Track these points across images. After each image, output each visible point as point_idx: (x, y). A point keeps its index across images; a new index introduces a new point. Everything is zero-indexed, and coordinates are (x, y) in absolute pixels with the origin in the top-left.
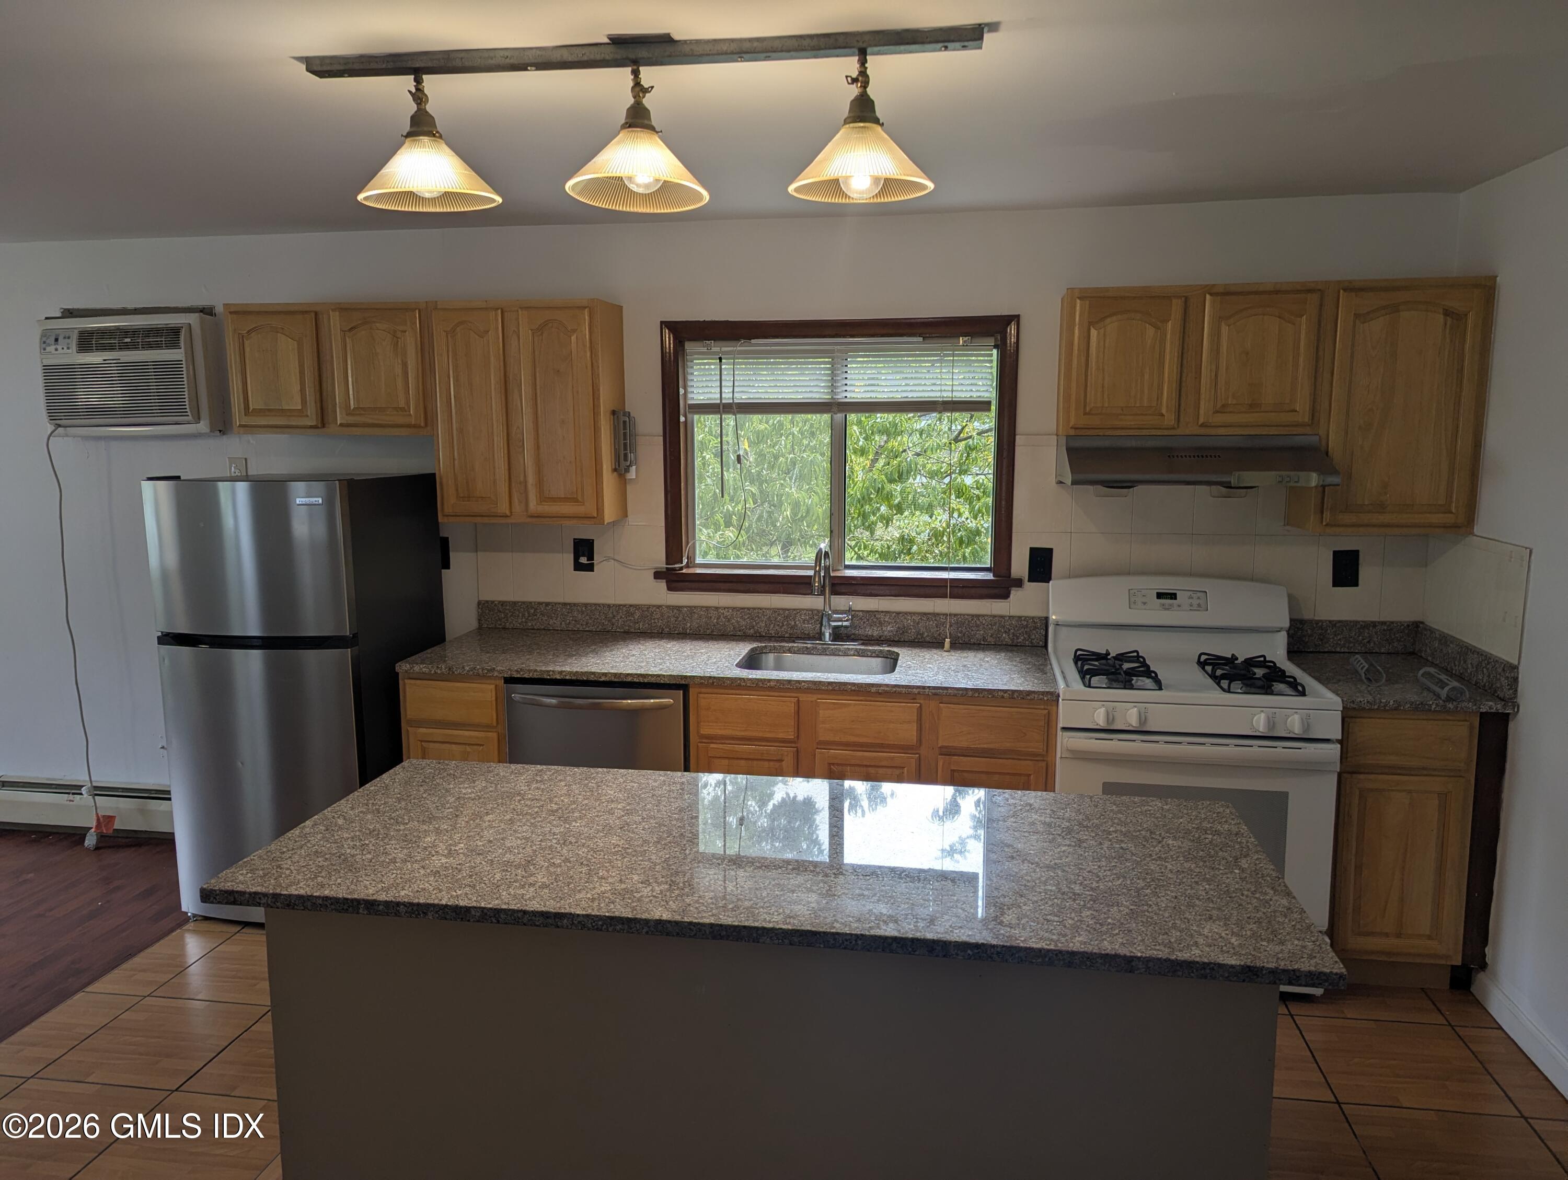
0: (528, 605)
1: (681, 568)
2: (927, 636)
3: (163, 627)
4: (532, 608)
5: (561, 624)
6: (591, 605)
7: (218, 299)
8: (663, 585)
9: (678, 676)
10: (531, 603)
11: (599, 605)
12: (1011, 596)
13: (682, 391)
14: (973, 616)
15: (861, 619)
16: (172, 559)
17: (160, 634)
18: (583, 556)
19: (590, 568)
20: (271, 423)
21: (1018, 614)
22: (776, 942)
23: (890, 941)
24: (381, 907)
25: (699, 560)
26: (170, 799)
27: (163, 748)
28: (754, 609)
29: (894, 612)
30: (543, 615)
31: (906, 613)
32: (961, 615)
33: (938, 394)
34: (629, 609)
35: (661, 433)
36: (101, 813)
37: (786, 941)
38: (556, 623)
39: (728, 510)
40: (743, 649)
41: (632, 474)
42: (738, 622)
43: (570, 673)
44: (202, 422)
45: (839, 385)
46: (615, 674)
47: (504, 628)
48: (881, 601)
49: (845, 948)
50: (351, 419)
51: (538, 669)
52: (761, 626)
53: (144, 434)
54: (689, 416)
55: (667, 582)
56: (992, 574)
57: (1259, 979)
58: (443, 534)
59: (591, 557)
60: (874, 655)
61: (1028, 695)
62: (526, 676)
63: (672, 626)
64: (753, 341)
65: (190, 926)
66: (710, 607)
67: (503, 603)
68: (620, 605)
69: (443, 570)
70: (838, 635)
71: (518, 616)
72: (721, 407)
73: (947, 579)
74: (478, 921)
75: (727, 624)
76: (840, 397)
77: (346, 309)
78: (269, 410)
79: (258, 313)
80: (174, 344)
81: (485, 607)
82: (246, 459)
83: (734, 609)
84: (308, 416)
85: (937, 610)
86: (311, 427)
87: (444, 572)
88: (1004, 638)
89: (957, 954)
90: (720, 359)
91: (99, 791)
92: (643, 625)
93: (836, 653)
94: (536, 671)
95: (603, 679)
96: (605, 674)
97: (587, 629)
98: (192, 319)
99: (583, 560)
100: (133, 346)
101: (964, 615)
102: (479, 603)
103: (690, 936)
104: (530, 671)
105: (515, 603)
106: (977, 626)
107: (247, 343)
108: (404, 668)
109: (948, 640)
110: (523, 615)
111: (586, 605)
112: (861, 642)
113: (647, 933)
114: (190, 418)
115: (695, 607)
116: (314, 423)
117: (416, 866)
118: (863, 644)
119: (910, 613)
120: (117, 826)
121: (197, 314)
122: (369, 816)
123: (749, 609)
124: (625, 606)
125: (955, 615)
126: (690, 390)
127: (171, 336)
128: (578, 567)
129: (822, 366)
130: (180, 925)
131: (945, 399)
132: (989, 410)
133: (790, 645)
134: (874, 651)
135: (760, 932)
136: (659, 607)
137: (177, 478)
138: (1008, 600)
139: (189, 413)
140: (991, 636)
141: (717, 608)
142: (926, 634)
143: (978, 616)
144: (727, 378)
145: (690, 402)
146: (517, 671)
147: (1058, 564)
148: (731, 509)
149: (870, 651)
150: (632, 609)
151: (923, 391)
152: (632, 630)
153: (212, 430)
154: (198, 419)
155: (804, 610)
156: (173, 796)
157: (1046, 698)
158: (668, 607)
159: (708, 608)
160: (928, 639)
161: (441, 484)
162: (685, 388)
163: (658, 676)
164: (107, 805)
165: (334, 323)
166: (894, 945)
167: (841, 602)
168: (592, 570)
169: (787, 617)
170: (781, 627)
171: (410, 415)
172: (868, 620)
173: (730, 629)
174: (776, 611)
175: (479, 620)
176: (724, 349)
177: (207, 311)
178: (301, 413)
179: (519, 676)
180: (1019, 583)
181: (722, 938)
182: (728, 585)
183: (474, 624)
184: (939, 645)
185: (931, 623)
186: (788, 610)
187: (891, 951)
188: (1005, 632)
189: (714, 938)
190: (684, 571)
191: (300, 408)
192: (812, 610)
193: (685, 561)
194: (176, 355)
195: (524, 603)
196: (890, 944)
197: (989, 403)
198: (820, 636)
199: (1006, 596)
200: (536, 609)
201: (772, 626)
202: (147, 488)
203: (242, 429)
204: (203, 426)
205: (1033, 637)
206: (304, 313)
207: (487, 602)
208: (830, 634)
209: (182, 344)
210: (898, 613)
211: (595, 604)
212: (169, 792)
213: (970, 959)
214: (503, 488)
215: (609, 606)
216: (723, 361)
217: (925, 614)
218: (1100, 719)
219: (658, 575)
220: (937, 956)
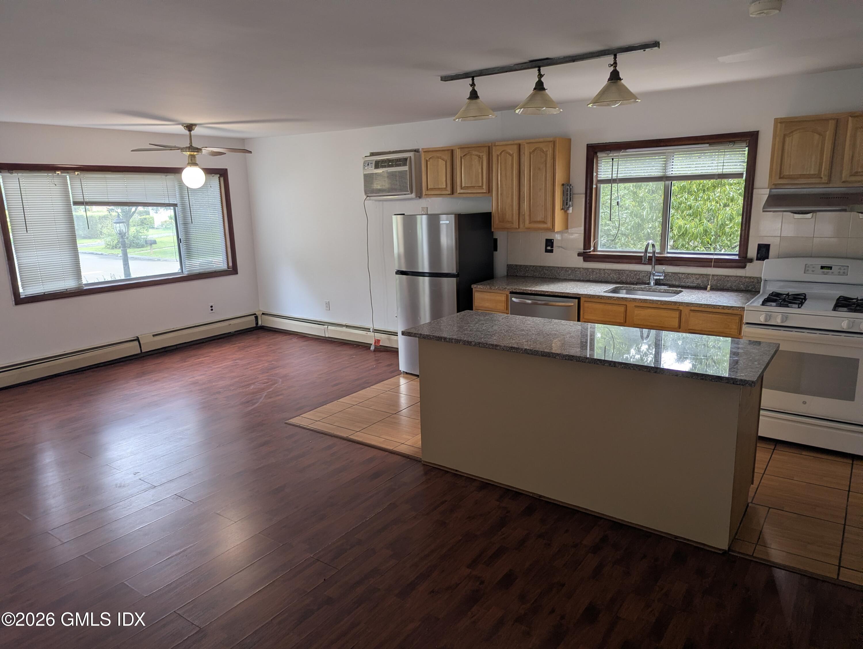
0: (526, 266)
1: (590, 252)
2: (702, 285)
3: (397, 268)
4: (528, 268)
5: (539, 275)
6: (551, 267)
7: (420, 146)
8: (581, 258)
9: (576, 294)
10: (527, 265)
11: (554, 267)
12: (747, 267)
13: (595, 174)
14: (726, 276)
15: (670, 276)
16: (402, 250)
17: (396, 271)
18: (549, 246)
19: (551, 251)
20: (435, 193)
21: (750, 276)
22: (561, 358)
23: (597, 360)
24: (448, 340)
25: (599, 249)
26: (397, 335)
27: (396, 317)
28: (621, 270)
29: (686, 274)
30: (532, 271)
31: (692, 274)
32: (720, 275)
33: (716, 171)
34: (566, 269)
35: (584, 192)
36: (376, 338)
37: (564, 358)
38: (537, 274)
39: (648, 232)
40: (611, 287)
41: (570, 210)
42: (613, 276)
43: (534, 291)
44: (413, 194)
45: (668, 168)
46: (551, 292)
47: (516, 276)
48: (681, 268)
49: (582, 362)
50: (462, 191)
51: (522, 289)
52: (624, 278)
53: (394, 199)
54: (599, 185)
55: (583, 258)
56: (738, 257)
57: (722, 381)
58: (495, 237)
59: (552, 247)
60: (673, 292)
61: (731, 308)
62: (518, 291)
63: (584, 277)
64: (627, 150)
65: (402, 375)
66: (601, 269)
67: (516, 266)
68: (563, 267)
69: (494, 252)
70: (658, 283)
71: (522, 271)
72: (612, 181)
73: (713, 258)
74: (474, 346)
75: (608, 277)
76: (669, 173)
77: (463, 148)
78: (435, 188)
79: (432, 151)
80: (405, 165)
81: (510, 267)
82: (427, 208)
83: (612, 270)
84: (447, 190)
85: (708, 273)
86: (449, 194)
87: (495, 253)
88: (741, 287)
89: (619, 366)
90: (613, 159)
91: (376, 331)
92: (572, 276)
93: (655, 290)
94: (521, 289)
95: (547, 294)
96: (547, 292)
97: (549, 277)
98: (411, 154)
99: (549, 248)
100: (392, 166)
101: (721, 276)
102: (507, 265)
103: (535, 355)
104: (519, 289)
105: (521, 266)
106: (728, 281)
107: (428, 163)
108: (474, 286)
109: (709, 286)
110: (524, 271)
111: (549, 267)
112: (668, 286)
113: (522, 353)
114: (409, 192)
115: (595, 269)
116: (450, 193)
117: (460, 332)
118: (669, 287)
119: (695, 274)
120: (381, 344)
121: (413, 153)
122: (450, 322)
123: (618, 270)
124: (565, 268)
125: (717, 275)
126: (599, 173)
127: (403, 161)
128: (547, 251)
129: (660, 160)
130: (399, 375)
131: (719, 173)
132: (742, 177)
133: (634, 286)
134: (673, 290)
135: (556, 355)
136: (579, 268)
137: (404, 214)
138: (745, 269)
139: (409, 191)
140: (735, 286)
141: (604, 270)
142: (702, 284)
143: (728, 276)
144: (615, 167)
145: (599, 179)
146: (514, 289)
147: (772, 252)
148: (649, 231)
149: (671, 290)
150: (568, 269)
151: (706, 169)
152: (567, 278)
153: (416, 197)
154: (412, 193)
155: (643, 271)
156: (398, 335)
157: (740, 310)
158: (583, 268)
159: (600, 269)
160: (702, 286)
161: (493, 216)
162: (597, 172)
163: (568, 293)
164: (378, 336)
165: (458, 154)
166: (598, 362)
167: (659, 268)
168: (552, 252)
169: (636, 275)
170: (633, 279)
171: (483, 189)
172: (674, 277)
173: (610, 279)
174: (630, 271)
175: (507, 272)
176: (615, 155)
177: (416, 151)
178: (445, 189)
179: (515, 291)
180: (751, 261)
181: (544, 356)
182: (610, 260)
183: (506, 274)
184: (705, 288)
185: (705, 279)
186: (636, 271)
187: (597, 364)
188: (742, 284)
189: (542, 356)
190: (591, 253)
191: (445, 187)
192: (648, 272)
193: (592, 249)
194: (406, 168)
195: (524, 266)
196: (597, 361)
197: (742, 174)
198: (649, 284)
199: (744, 267)
200: (529, 268)
201: (629, 278)
202: (394, 217)
203: (425, 196)
204: (413, 195)
205: (757, 287)
206: (448, 150)
207: (510, 265)
208: (654, 283)
209: (408, 164)
210: (689, 274)
211: (553, 267)
212: (397, 333)
213: (622, 368)
214: (515, 217)
215: (558, 267)
216: (614, 160)
217: (702, 275)
218: (762, 319)
219: (579, 255)
220: (612, 366)
